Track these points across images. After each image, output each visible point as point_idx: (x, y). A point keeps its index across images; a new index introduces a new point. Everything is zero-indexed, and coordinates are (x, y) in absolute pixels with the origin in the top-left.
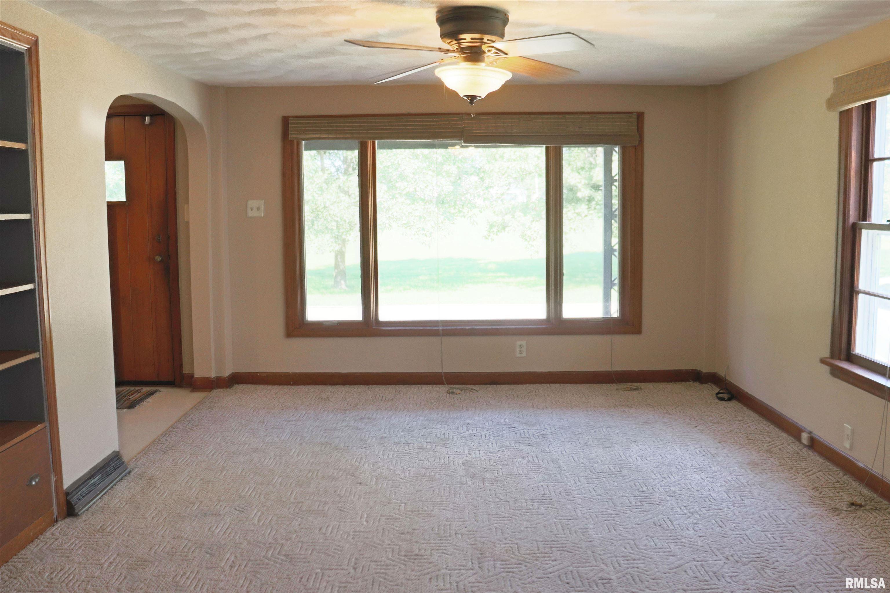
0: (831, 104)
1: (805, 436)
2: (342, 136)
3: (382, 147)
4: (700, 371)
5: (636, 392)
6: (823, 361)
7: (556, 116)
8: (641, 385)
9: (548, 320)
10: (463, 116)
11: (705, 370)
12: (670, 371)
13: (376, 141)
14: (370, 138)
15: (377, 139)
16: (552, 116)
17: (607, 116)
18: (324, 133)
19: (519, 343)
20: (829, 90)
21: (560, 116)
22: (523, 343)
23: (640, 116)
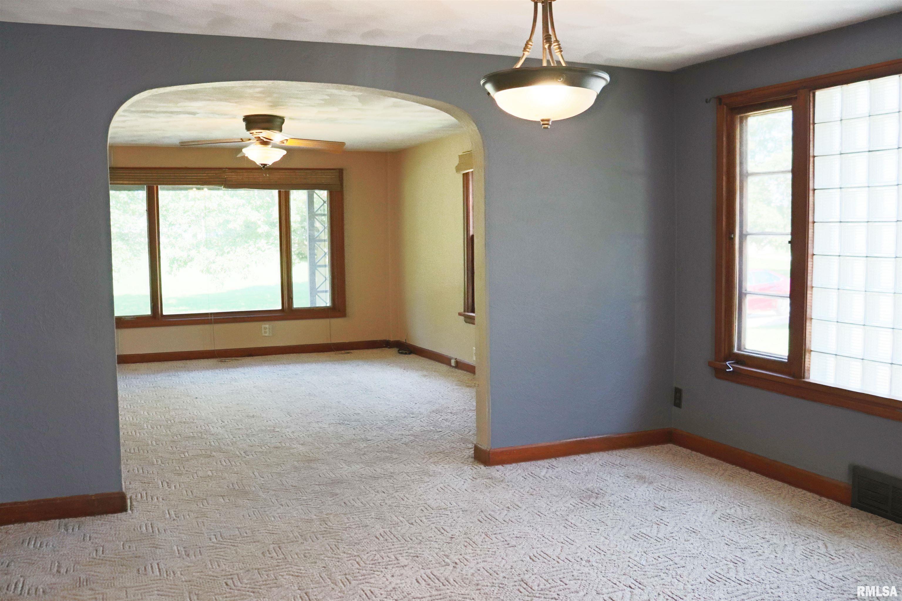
0: (458, 169)
1: (453, 363)
2: (139, 183)
3: (163, 189)
4: (389, 340)
5: (349, 354)
6: (460, 314)
7: (289, 171)
8: (352, 351)
9: (283, 310)
10: (225, 170)
11: (392, 339)
12: (369, 341)
13: (159, 186)
14: (155, 184)
15: (160, 184)
16: (286, 171)
17: (323, 171)
18: (126, 180)
19: (263, 326)
20: (456, 162)
21: (292, 171)
22: (267, 326)
23: (341, 171)
